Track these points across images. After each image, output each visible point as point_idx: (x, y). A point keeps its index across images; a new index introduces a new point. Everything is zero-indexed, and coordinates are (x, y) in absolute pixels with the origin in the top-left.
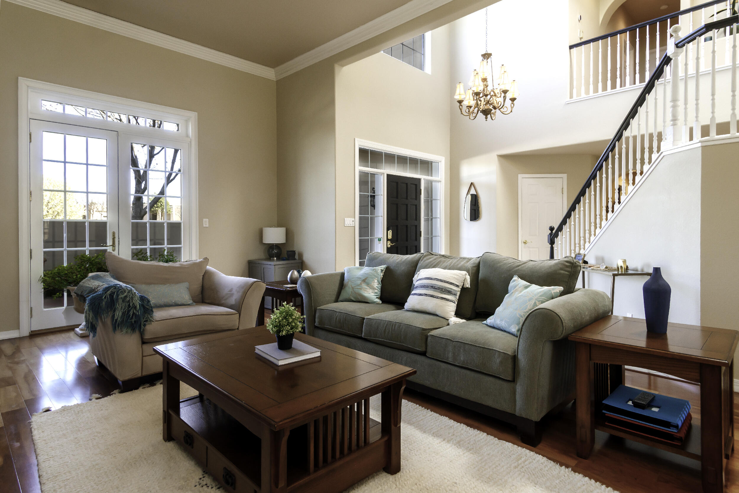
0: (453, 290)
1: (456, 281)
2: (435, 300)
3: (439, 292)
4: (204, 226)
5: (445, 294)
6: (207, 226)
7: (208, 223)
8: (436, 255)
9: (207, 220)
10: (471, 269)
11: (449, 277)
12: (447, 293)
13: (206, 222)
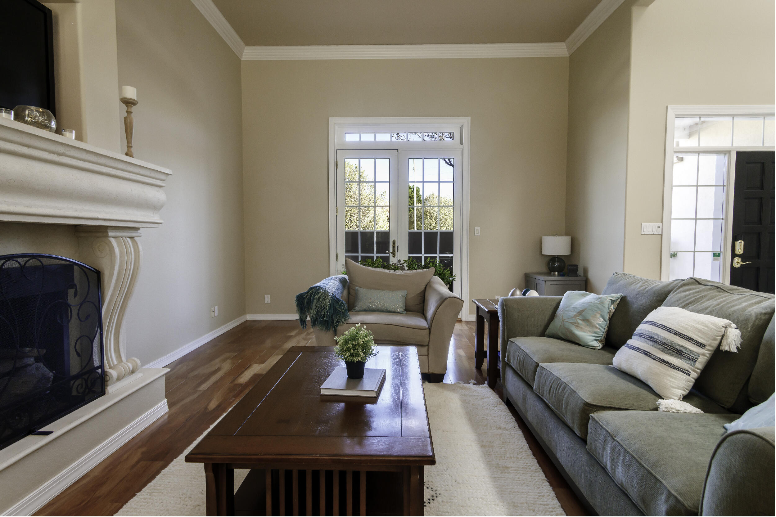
0: (692, 351)
1: (700, 334)
2: (649, 362)
3: (659, 349)
4: (476, 234)
5: (670, 354)
6: (479, 234)
7: (479, 232)
8: (705, 285)
9: (479, 228)
10: (756, 317)
11: (687, 326)
12: (675, 354)
13: (478, 231)
